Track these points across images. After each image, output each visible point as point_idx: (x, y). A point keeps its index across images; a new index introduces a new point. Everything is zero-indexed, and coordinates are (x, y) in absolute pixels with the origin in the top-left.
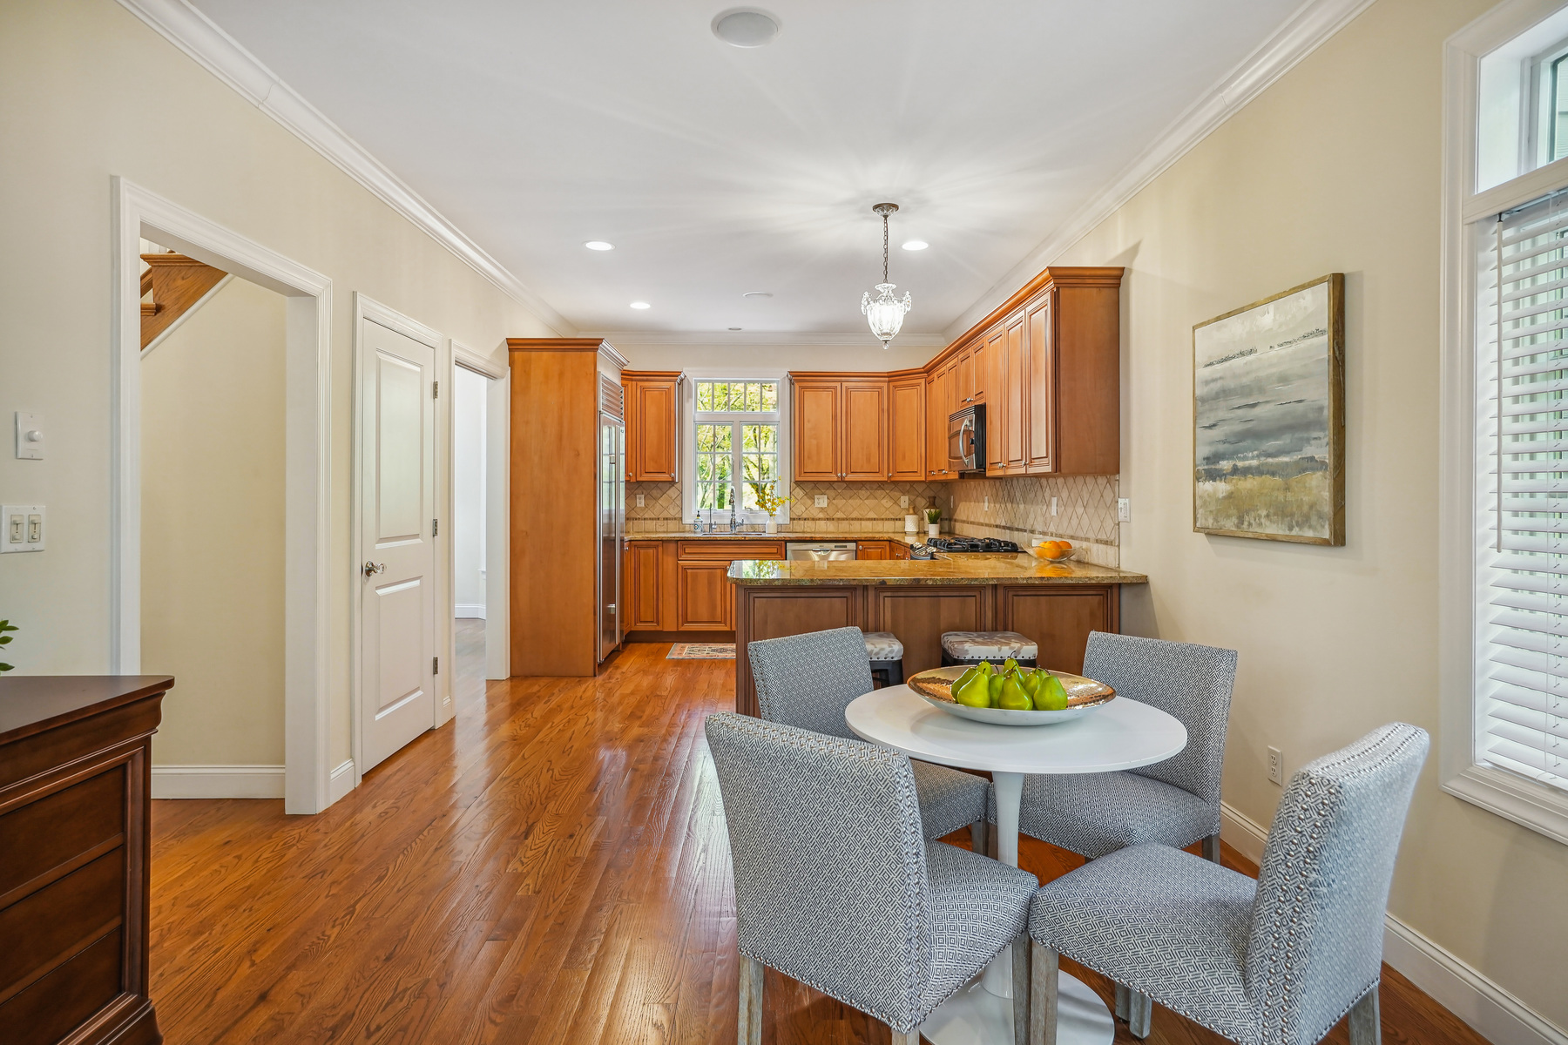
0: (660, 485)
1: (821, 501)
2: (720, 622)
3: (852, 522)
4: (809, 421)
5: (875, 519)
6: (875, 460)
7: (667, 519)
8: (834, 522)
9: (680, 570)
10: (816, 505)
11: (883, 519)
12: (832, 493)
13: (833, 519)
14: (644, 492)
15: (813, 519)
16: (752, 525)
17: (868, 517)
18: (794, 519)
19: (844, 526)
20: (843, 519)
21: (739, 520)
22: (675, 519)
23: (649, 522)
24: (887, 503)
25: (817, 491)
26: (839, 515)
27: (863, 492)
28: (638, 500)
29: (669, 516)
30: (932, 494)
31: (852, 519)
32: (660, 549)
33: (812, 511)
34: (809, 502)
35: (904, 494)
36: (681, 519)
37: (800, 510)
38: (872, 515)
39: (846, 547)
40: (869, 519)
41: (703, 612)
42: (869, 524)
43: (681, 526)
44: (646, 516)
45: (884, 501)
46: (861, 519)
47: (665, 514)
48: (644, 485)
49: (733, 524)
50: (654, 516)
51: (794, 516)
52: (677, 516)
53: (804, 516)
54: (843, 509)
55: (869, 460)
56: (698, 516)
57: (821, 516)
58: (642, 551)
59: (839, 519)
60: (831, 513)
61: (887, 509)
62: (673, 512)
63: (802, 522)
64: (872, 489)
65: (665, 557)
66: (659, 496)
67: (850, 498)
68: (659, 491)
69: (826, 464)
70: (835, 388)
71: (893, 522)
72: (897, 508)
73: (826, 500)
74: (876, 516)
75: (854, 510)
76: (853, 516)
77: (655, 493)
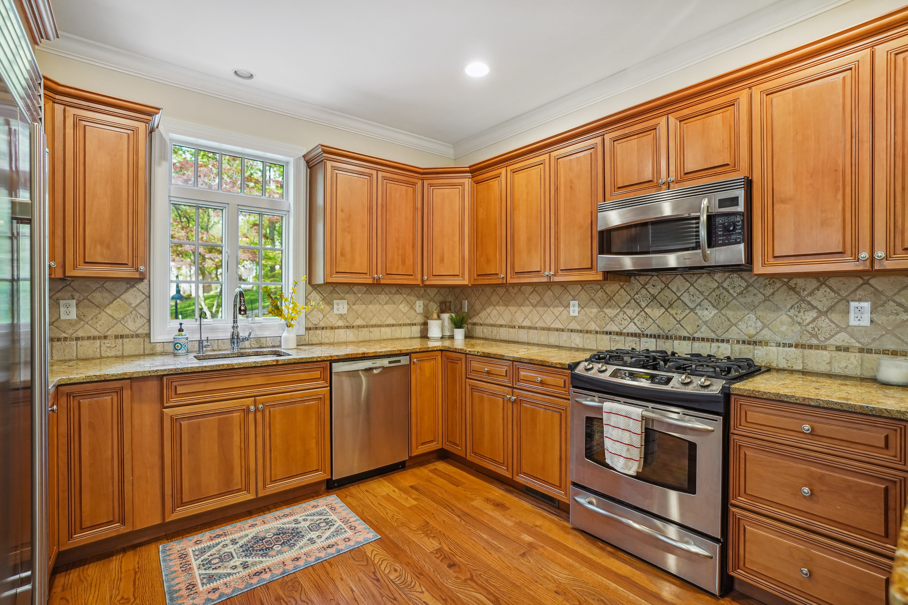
0: (108, 285)
1: (341, 306)
2: (239, 490)
3: (372, 329)
4: (342, 211)
5: (393, 325)
6: (409, 262)
7: (122, 337)
8: (355, 330)
9: (167, 424)
10: (335, 312)
11: (400, 325)
12: (351, 297)
13: (353, 327)
14: (77, 295)
15: (332, 328)
16: (258, 339)
17: (387, 323)
18: (310, 329)
19: (364, 334)
20: (363, 327)
21: (243, 334)
22: (137, 336)
23: (86, 343)
24: (404, 307)
25: (335, 295)
26: (359, 322)
27: (383, 296)
28: (62, 309)
29: (126, 332)
30: (441, 298)
31: (373, 326)
32: (127, 394)
33: (330, 319)
34: (328, 308)
35: (419, 299)
36: (148, 335)
37: (317, 318)
38: (391, 321)
39: (399, 361)
40: (388, 326)
41: (211, 479)
42: (388, 330)
43: (148, 346)
44: (80, 334)
45: (401, 306)
46: (380, 326)
47: (119, 329)
48: (75, 284)
49: (235, 339)
50: (96, 334)
51: (311, 325)
52: (140, 331)
53: (322, 324)
54: (363, 316)
55: (404, 262)
56: (181, 330)
57: (340, 323)
58: (85, 402)
59: (359, 327)
60: (351, 321)
61: (405, 314)
62: (133, 325)
63: (319, 332)
64: (391, 293)
65: (135, 406)
66: (106, 302)
67: (371, 302)
68: (106, 294)
69: (360, 263)
70: (370, 175)
71: (409, 327)
72: (413, 313)
73: (346, 306)
74: (394, 322)
75: (374, 315)
76: (373, 322)
77: (98, 297)
